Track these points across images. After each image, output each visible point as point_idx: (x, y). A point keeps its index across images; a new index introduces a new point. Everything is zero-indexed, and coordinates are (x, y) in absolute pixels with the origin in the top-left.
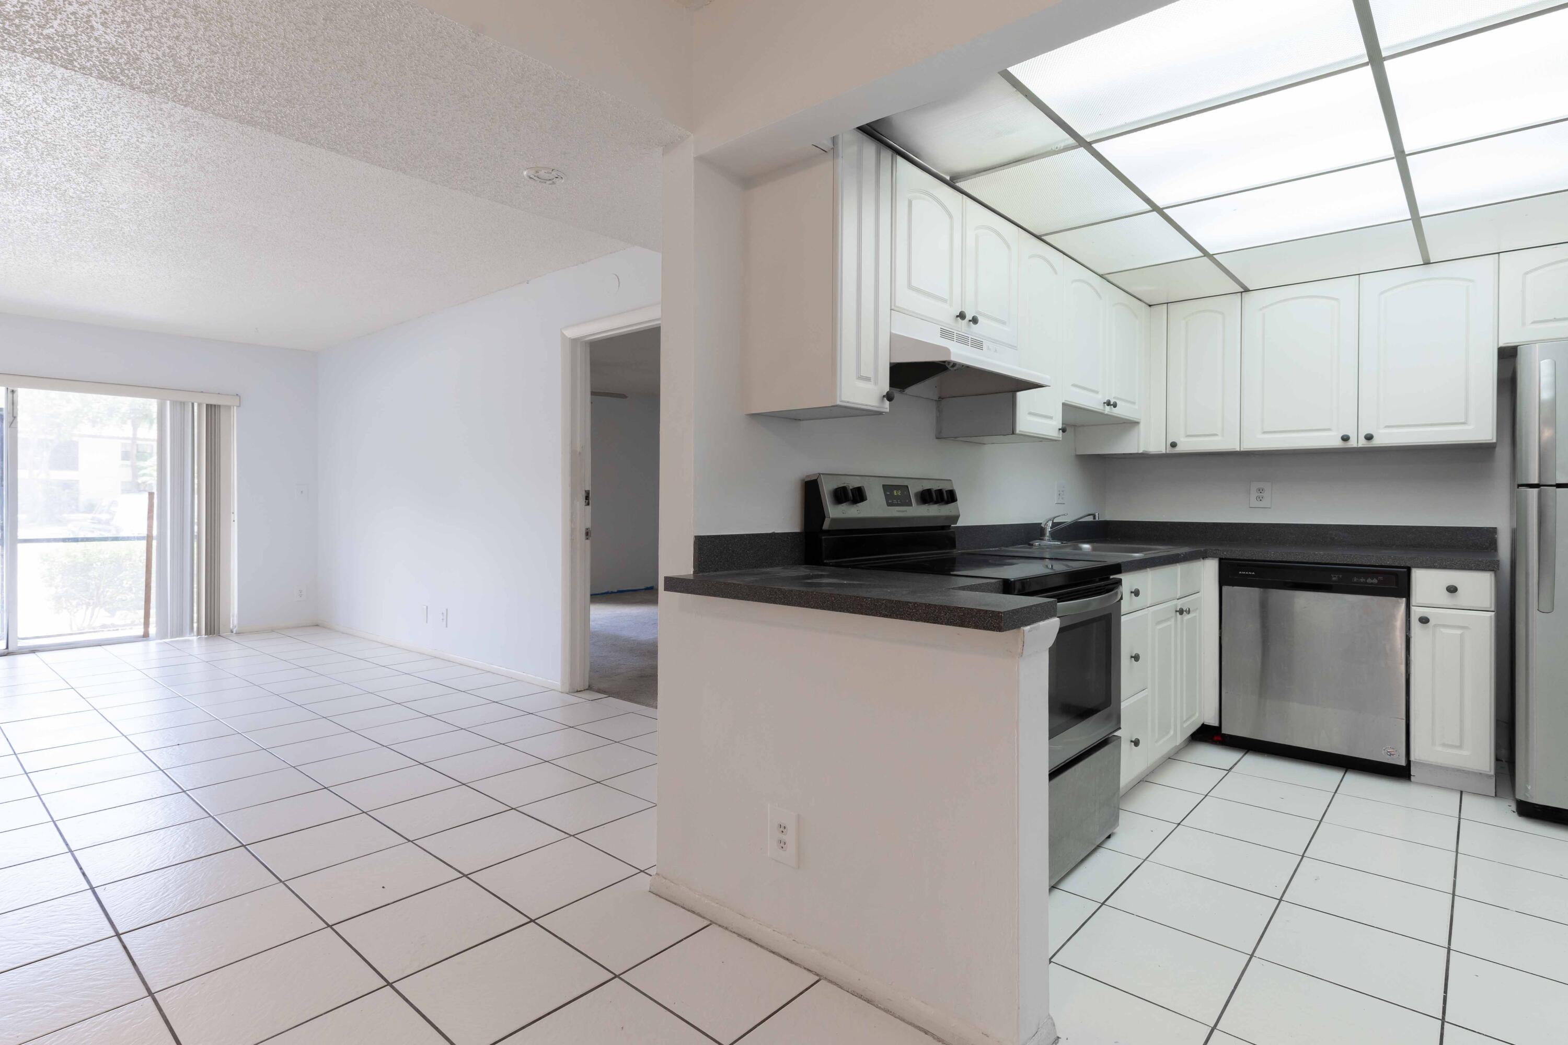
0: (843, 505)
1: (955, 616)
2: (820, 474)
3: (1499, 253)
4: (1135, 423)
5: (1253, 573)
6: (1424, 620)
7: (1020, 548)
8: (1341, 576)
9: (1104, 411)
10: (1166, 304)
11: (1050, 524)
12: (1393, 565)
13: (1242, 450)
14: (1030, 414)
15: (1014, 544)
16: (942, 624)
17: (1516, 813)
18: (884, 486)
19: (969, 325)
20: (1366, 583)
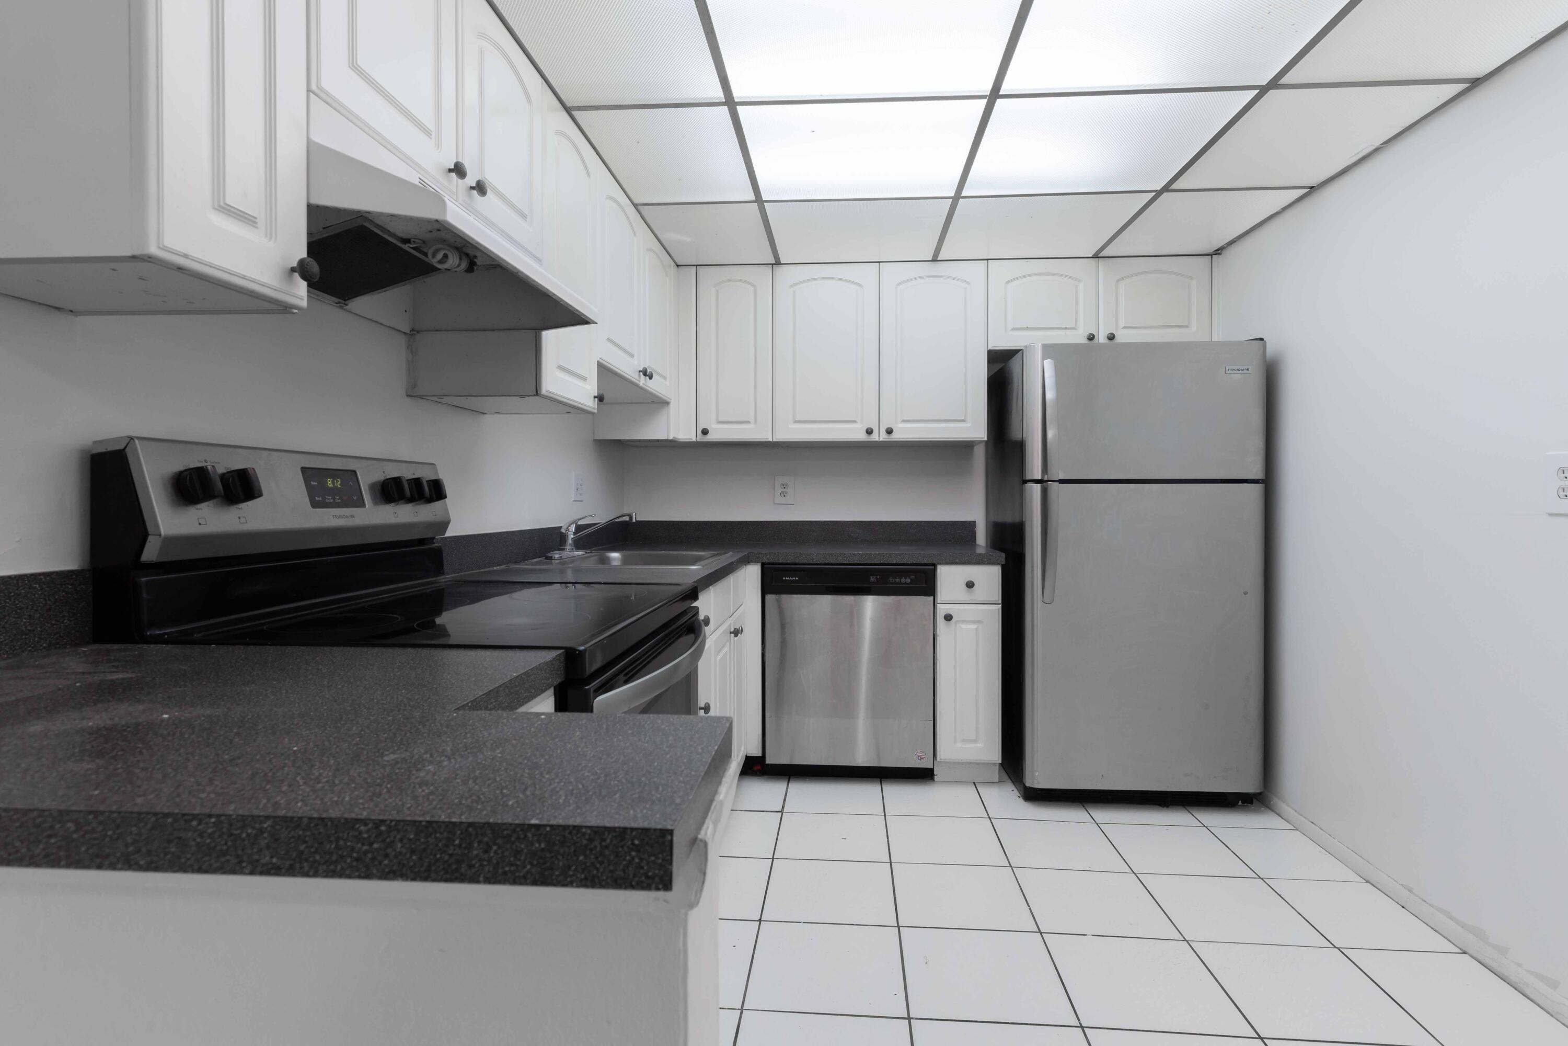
0: (199, 506)
1: (518, 852)
2: (132, 439)
3: (988, 260)
4: (666, 403)
5: (797, 579)
6: (948, 618)
7: (536, 563)
8: (878, 577)
9: (639, 381)
10: (695, 267)
11: (573, 528)
12: (923, 563)
13: (774, 440)
14: (561, 368)
15: (525, 559)
16: (474, 880)
17: (1021, 798)
18: (304, 470)
19: (471, 197)
20: (901, 583)
